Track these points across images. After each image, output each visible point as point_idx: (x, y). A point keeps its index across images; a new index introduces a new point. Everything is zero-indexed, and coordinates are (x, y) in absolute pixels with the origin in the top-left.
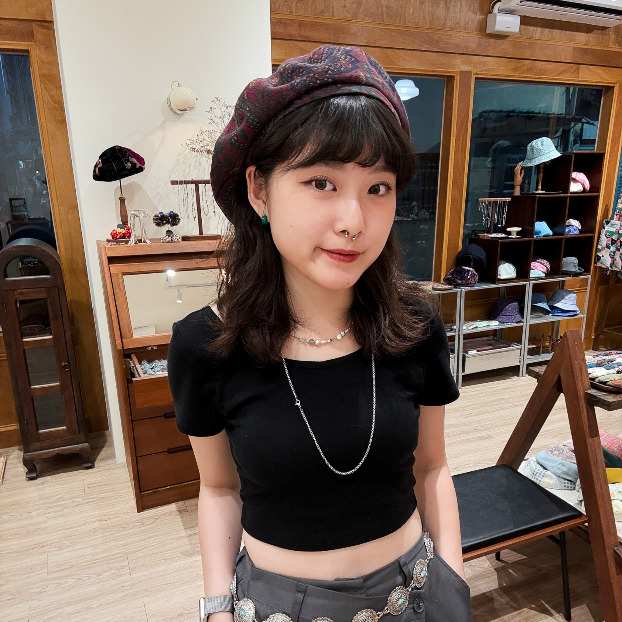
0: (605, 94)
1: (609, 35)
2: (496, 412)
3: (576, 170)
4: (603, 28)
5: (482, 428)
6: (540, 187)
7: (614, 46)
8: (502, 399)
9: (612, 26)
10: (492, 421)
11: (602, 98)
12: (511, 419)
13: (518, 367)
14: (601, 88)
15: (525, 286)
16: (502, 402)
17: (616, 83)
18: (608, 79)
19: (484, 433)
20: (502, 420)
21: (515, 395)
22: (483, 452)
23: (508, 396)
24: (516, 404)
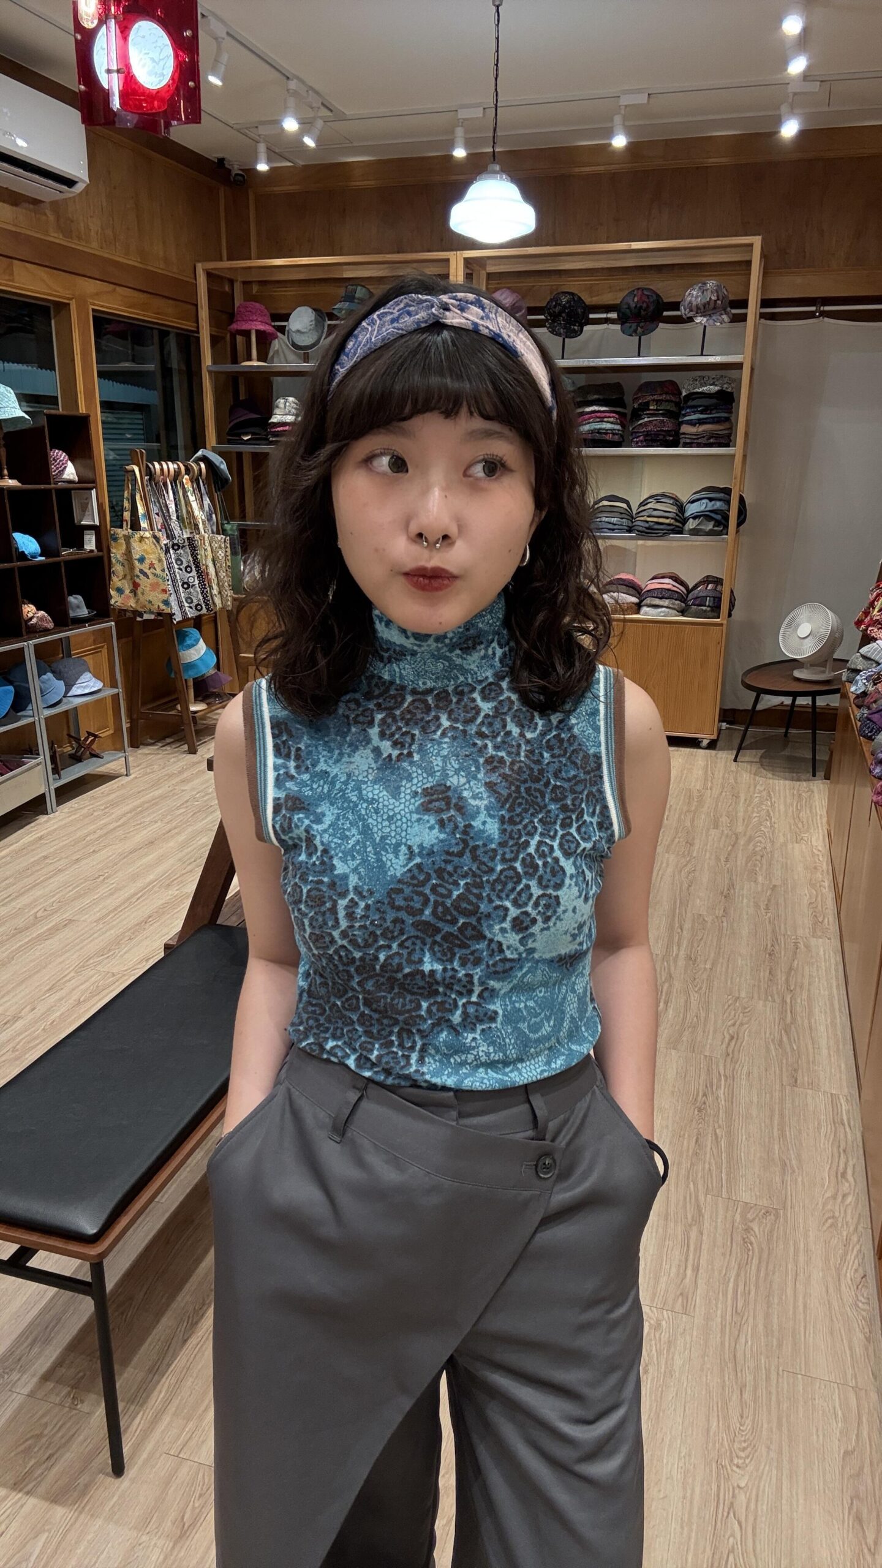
0: (55, 316)
1: (46, 214)
2: (52, 880)
3: (54, 446)
4: (36, 202)
5: (46, 913)
6: (6, 472)
7: (56, 235)
8: (45, 857)
9: (47, 199)
10: (54, 896)
11: (53, 322)
12: (82, 884)
13: (43, 796)
14: (48, 304)
15: (22, 650)
16: (47, 861)
17: (71, 299)
18: (58, 289)
19: (55, 920)
20: (70, 888)
21: (61, 844)
22: (77, 948)
23: (52, 850)
24: (75, 858)
